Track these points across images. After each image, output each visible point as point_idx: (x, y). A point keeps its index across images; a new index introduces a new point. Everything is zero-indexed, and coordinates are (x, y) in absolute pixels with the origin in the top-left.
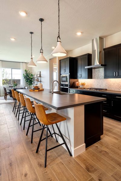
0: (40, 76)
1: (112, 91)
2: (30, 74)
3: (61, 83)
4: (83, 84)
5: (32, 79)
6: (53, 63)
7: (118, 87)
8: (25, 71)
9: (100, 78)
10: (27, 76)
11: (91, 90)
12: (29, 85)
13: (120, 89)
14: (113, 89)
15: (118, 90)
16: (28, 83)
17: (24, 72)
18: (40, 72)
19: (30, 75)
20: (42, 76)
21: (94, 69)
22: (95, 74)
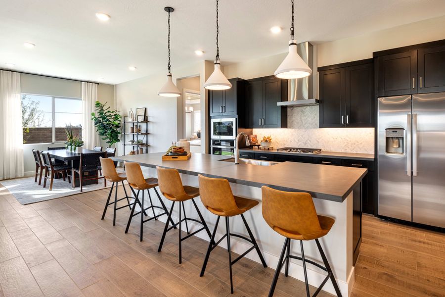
0: (146, 120)
1: (331, 152)
2: (112, 114)
3: (213, 137)
4: (267, 140)
5: (117, 126)
6: (185, 90)
7: (343, 146)
8: (98, 104)
9: (306, 126)
10: (104, 118)
11: (291, 152)
12: (108, 142)
13: (347, 148)
14: (333, 150)
15: (343, 151)
16: (104, 137)
17: (94, 108)
18: (146, 109)
19: (110, 116)
20: (150, 119)
21: (292, 108)
22: (294, 118)
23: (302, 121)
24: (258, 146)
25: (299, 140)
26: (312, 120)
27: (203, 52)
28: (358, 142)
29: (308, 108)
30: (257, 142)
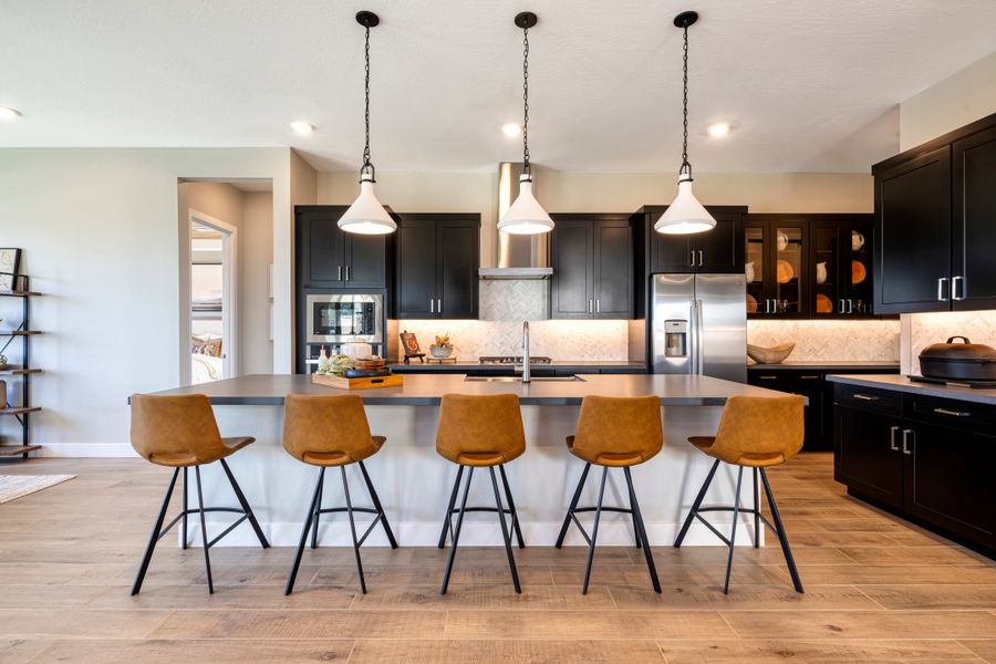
18: (19, 252)
21: (488, 282)
22: (493, 302)
23: (508, 306)
24: (421, 356)
25: (502, 343)
26: (527, 304)
27: (314, 128)
28: (600, 343)
29: (520, 283)
30: (418, 349)
